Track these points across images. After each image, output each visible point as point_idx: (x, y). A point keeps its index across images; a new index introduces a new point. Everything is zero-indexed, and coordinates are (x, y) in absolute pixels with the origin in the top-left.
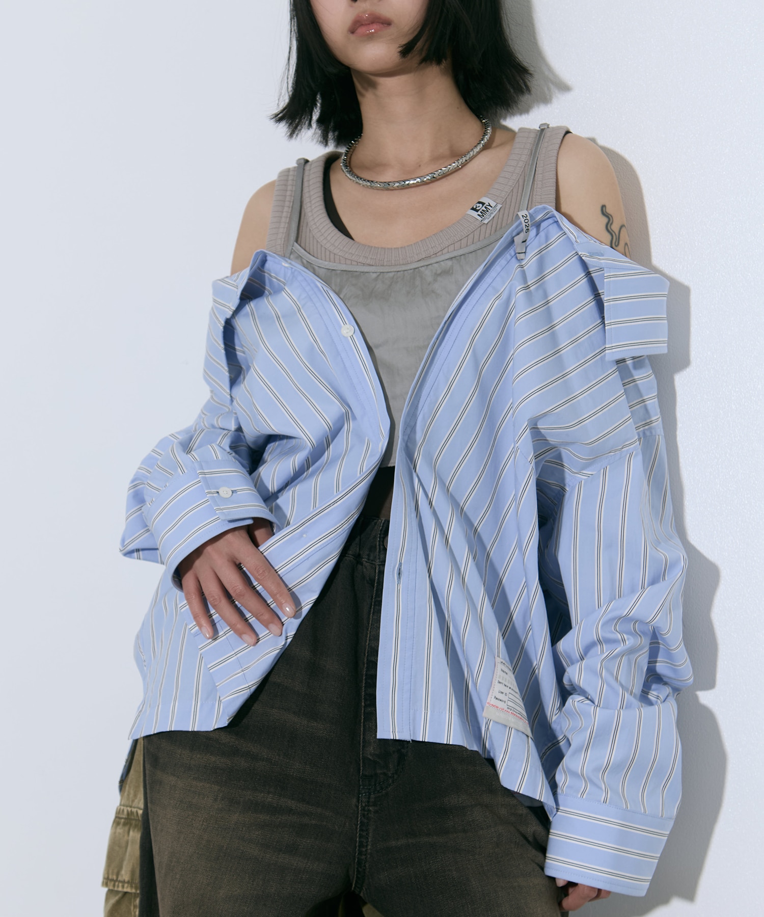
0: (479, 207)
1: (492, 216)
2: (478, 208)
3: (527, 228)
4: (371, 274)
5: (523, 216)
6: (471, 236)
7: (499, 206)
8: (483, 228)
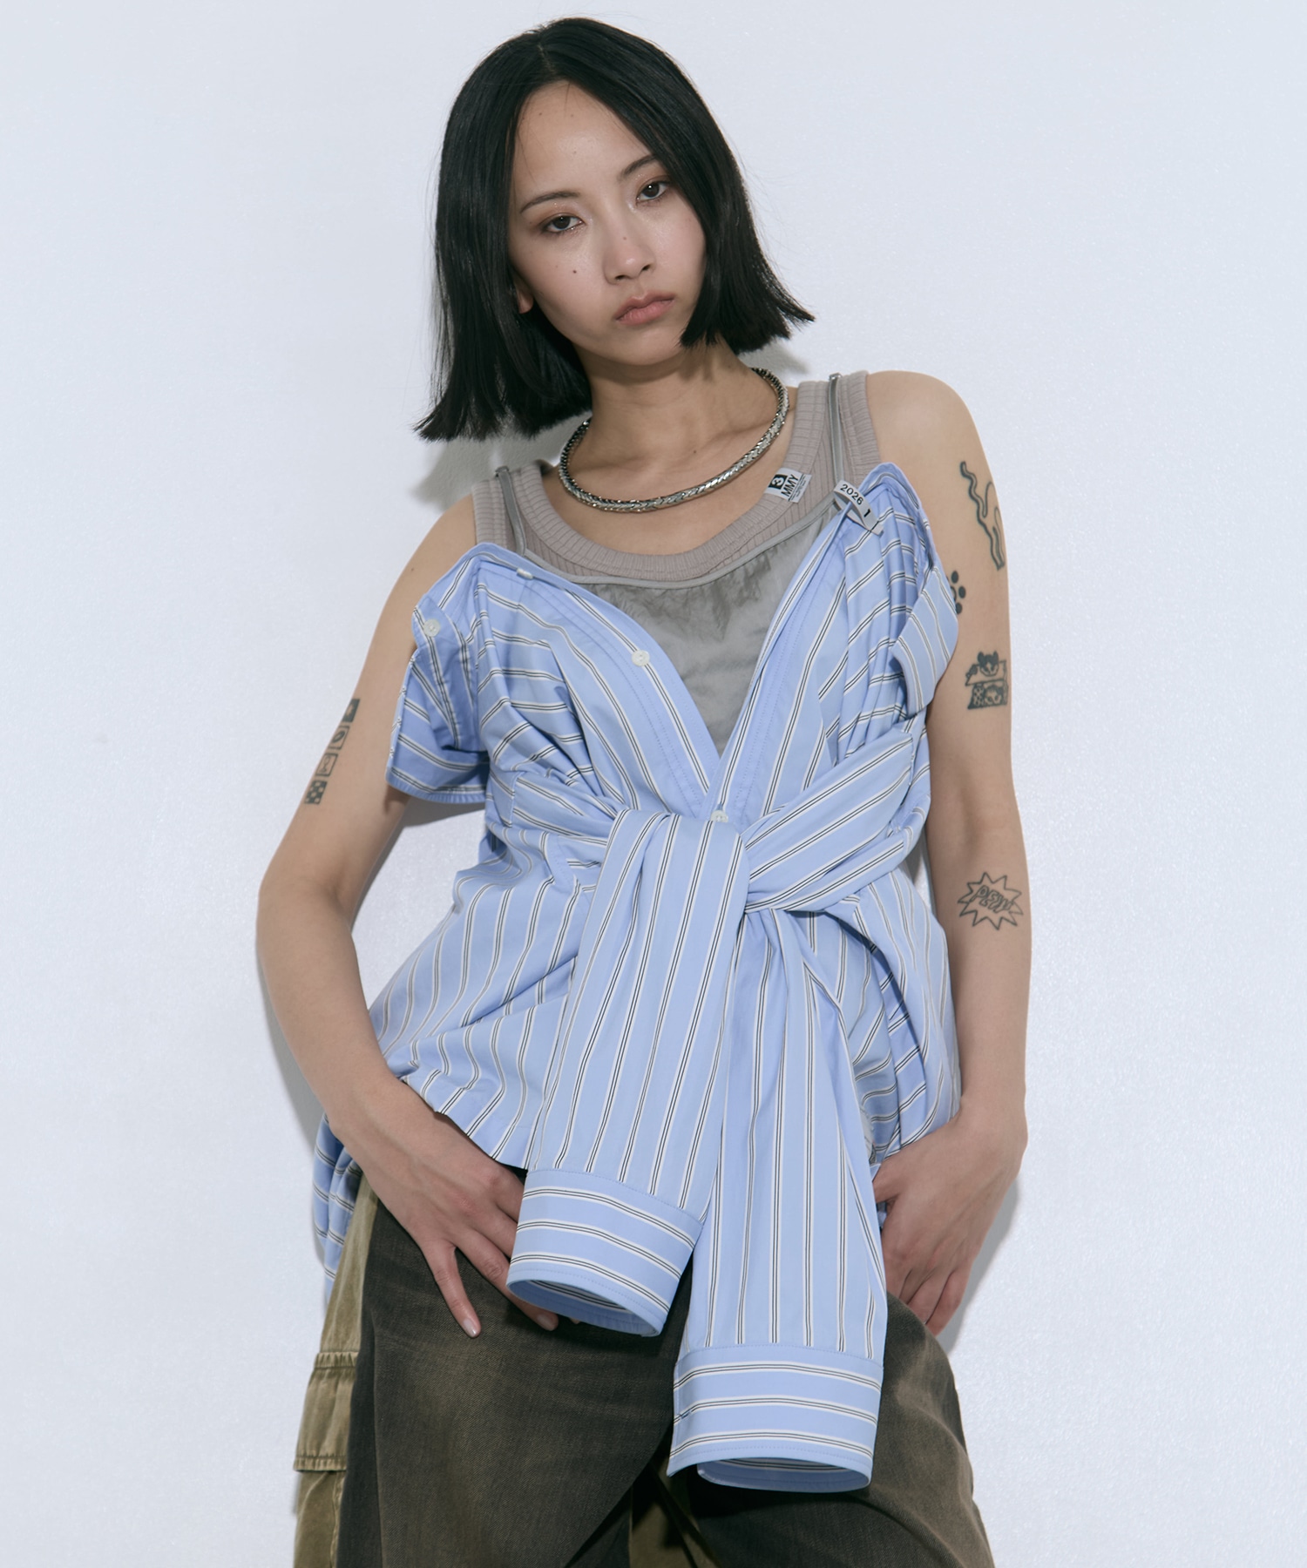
0: (779, 482)
2: (779, 484)
7: (808, 478)
8: (794, 508)
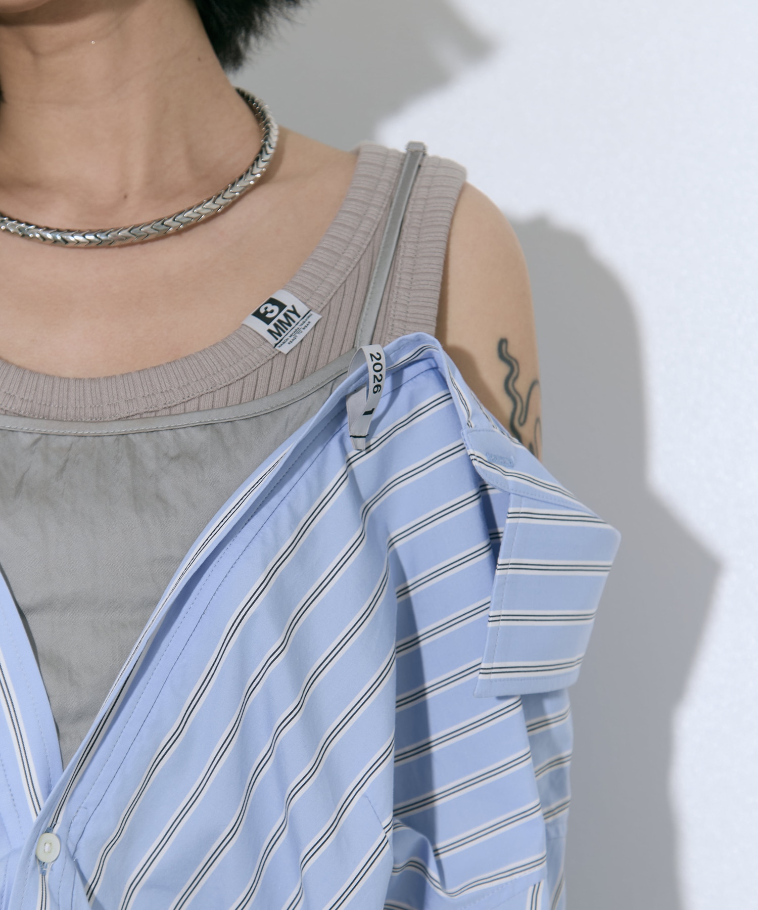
0: (272, 311)
1: (300, 337)
2: (269, 316)
3: (377, 383)
4: (20, 434)
5: (372, 355)
6: (251, 379)
7: (315, 318)
8: (278, 363)
